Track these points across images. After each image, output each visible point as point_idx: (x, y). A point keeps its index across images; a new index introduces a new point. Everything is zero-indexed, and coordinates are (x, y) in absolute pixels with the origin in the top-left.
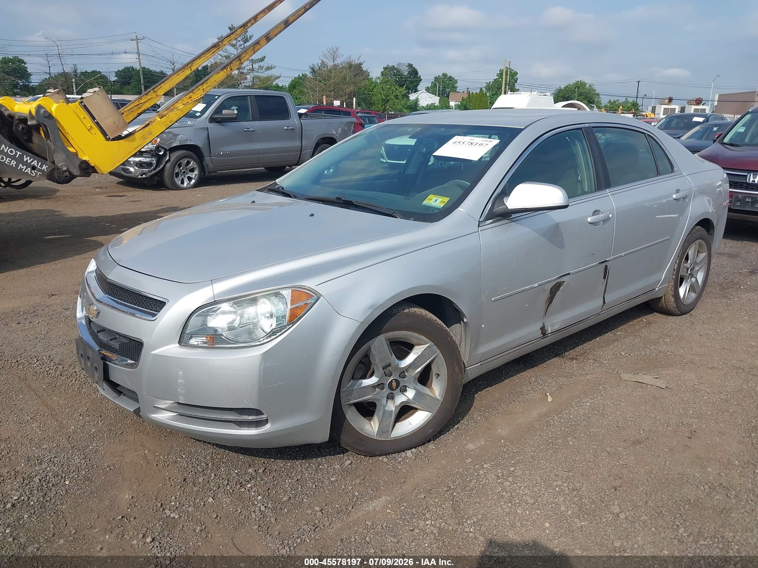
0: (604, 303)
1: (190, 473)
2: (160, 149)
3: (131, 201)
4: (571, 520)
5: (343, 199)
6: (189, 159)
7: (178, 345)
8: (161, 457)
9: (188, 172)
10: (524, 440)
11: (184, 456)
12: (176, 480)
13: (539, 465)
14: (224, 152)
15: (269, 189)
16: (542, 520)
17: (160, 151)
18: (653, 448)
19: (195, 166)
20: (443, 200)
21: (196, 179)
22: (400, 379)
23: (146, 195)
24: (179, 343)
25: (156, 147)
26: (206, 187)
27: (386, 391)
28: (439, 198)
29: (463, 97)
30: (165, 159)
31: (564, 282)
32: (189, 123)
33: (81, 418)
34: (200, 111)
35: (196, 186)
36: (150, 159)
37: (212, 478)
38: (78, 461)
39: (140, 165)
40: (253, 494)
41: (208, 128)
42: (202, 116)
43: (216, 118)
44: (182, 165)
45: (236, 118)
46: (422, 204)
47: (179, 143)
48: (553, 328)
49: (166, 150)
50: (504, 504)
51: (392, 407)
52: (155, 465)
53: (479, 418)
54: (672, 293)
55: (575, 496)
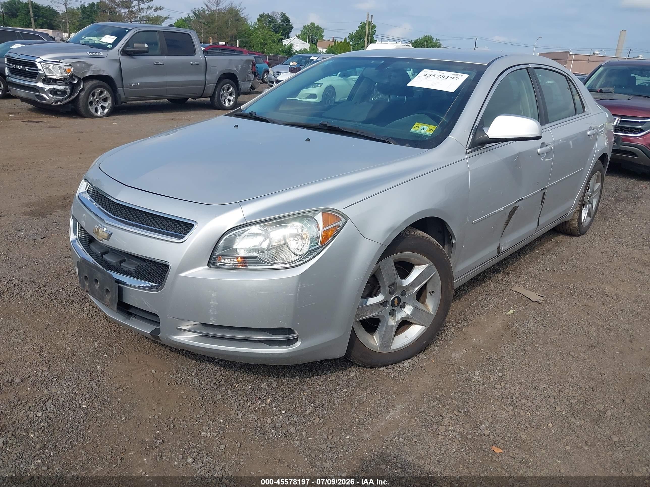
0: (538, 225)
1: (206, 391)
2: (74, 78)
3: (49, 127)
4: (569, 420)
5: (328, 125)
6: (102, 89)
7: (207, 267)
8: (170, 376)
9: (102, 101)
10: (500, 348)
11: (193, 374)
12: (194, 398)
13: (522, 371)
14: (136, 83)
15: (235, 114)
16: (544, 420)
17: (74, 80)
18: (607, 351)
19: (109, 96)
20: (430, 128)
21: (109, 108)
22: (401, 297)
23: (61, 121)
24: (209, 264)
25: (70, 76)
26: (119, 116)
27: (389, 308)
28: (426, 126)
29: (330, 45)
30: (79, 88)
31: (518, 206)
32: (101, 54)
33: (74, 339)
34: (111, 43)
35: (108, 115)
36: (65, 87)
37: (230, 395)
38: (86, 383)
39: (53, 92)
40: (274, 408)
41: (120, 60)
42: (114, 48)
43: (128, 51)
44: (96, 94)
45: (146, 52)
46: (410, 131)
47: (92, 73)
48: (505, 248)
49: (79, 79)
50: (506, 407)
51: (393, 322)
52: (167, 384)
53: (454, 329)
54: (577, 217)
55: (563, 397)
